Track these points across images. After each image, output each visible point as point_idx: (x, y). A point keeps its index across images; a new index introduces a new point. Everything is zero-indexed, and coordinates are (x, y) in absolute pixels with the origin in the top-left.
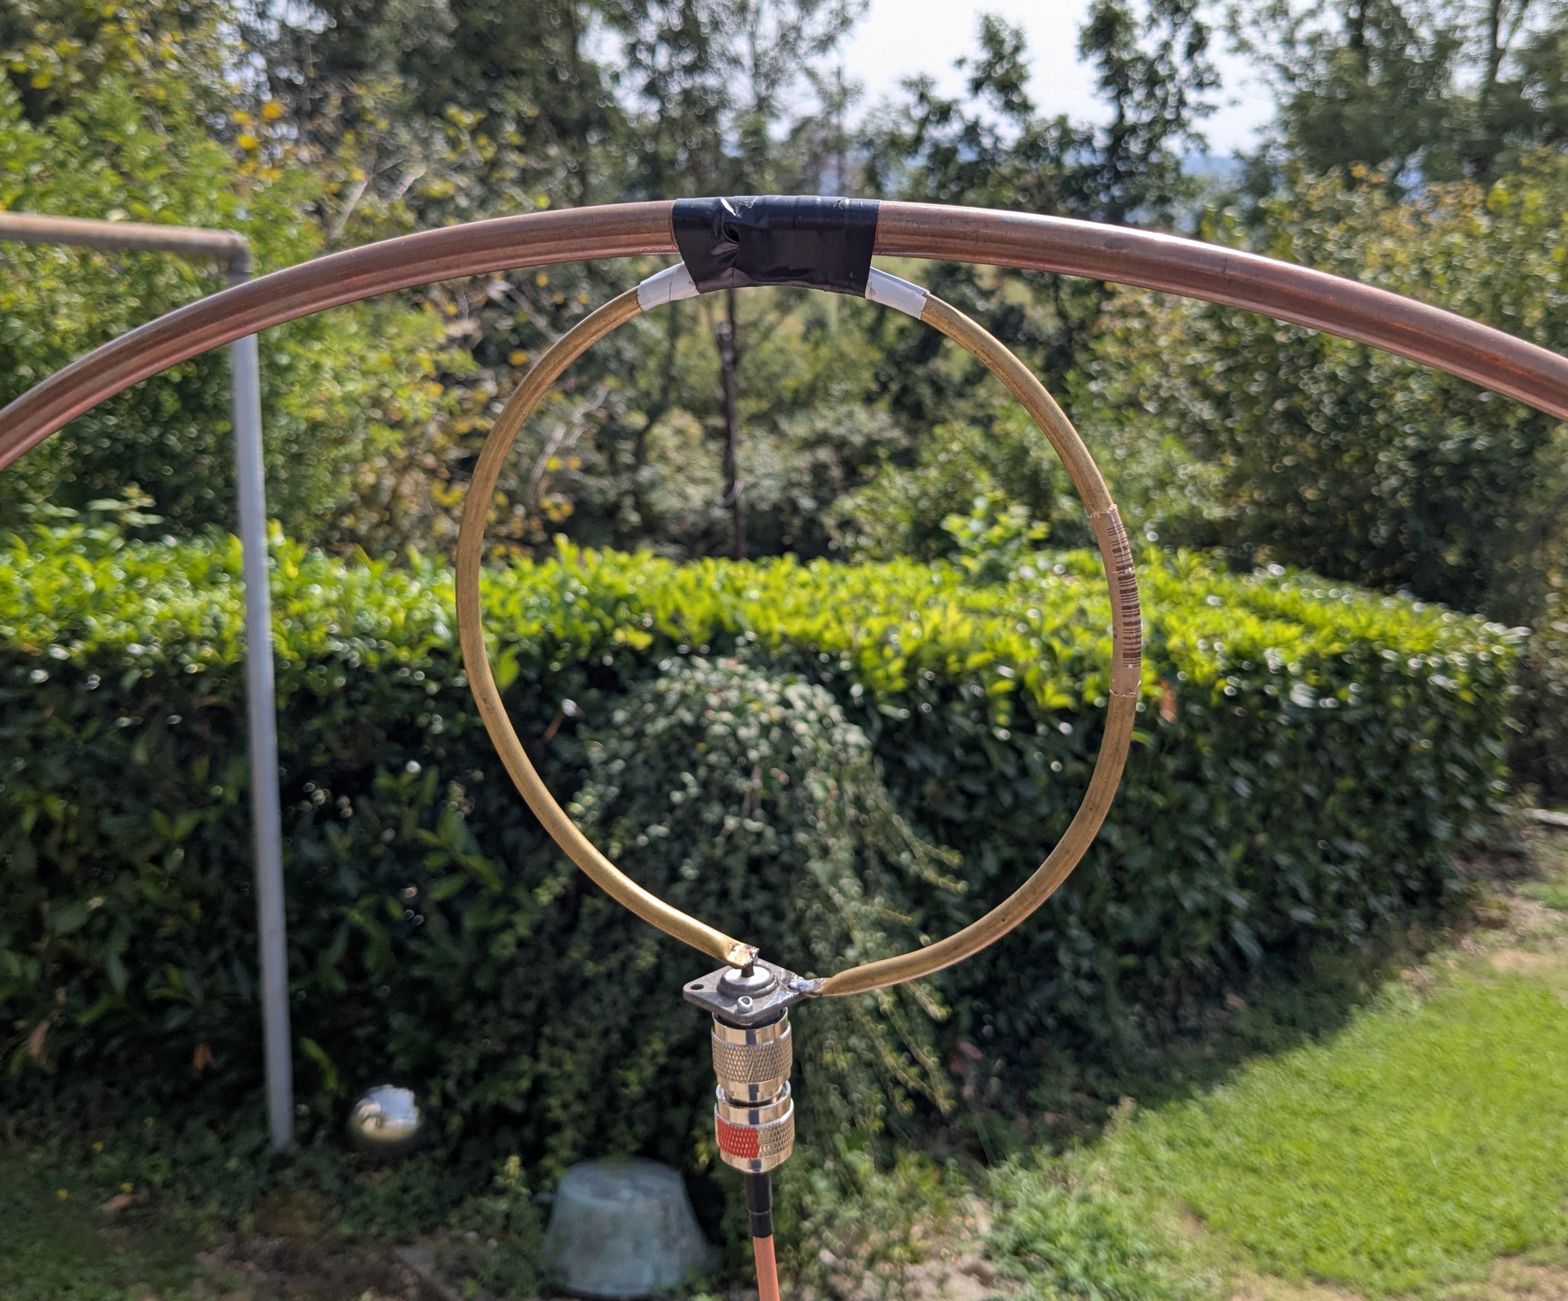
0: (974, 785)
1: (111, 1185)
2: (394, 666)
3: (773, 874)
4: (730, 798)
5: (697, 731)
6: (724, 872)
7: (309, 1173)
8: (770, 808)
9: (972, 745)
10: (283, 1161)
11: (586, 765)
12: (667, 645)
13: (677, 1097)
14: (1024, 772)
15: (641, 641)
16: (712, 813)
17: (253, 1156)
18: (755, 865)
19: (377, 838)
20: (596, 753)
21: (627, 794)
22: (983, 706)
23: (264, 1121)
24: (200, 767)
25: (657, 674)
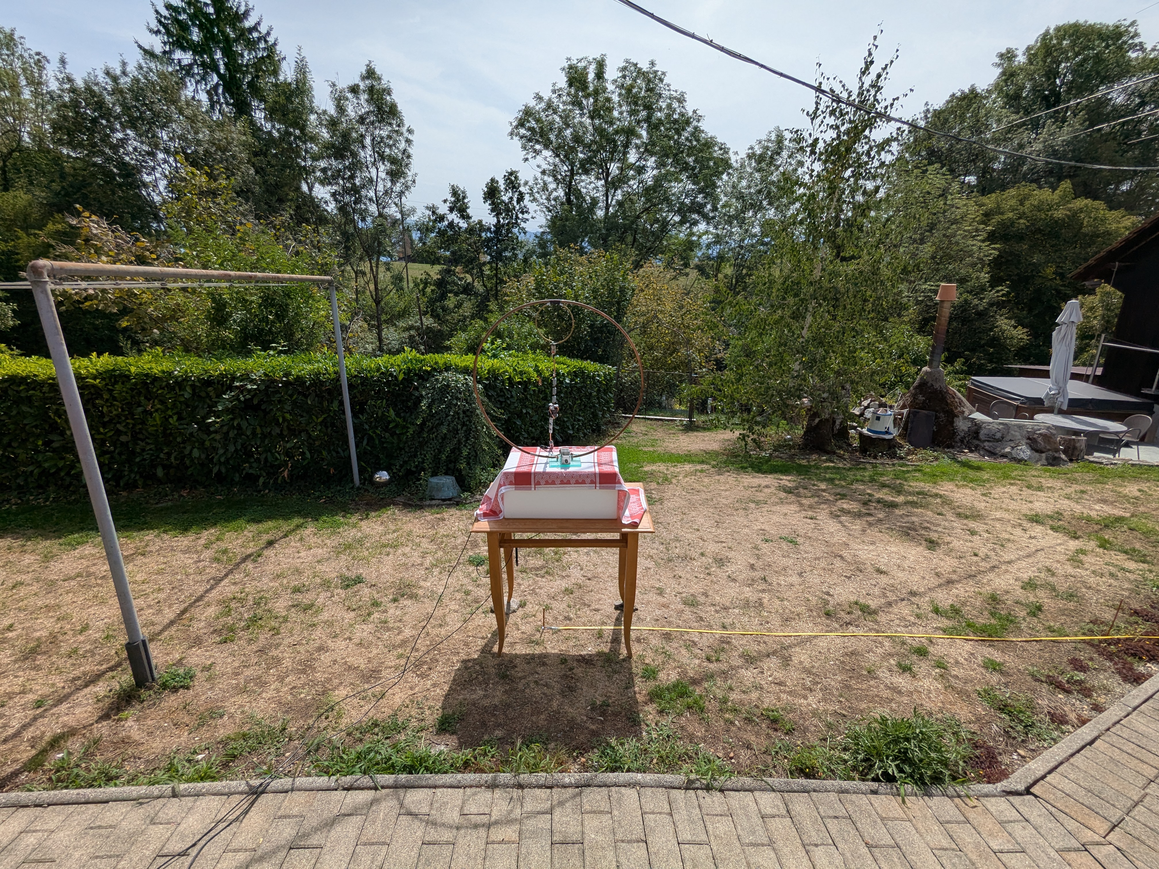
0: (502, 399)
1: (319, 498)
2: (372, 377)
3: (468, 413)
4: (457, 399)
5: (448, 386)
6: (458, 414)
7: (366, 490)
8: (466, 400)
9: (501, 390)
10: (359, 489)
11: (422, 396)
12: (434, 369)
13: (451, 462)
14: (512, 396)
15: (429, 369)
16: (455, 402)
17: (353, 488)
18: (464, 412)
19: (372, 416)
20: (424, 393)
21: (433, 401)
22: (503, 381)
23: (352, 481)
24: (325, 404)
25: (433, 376)
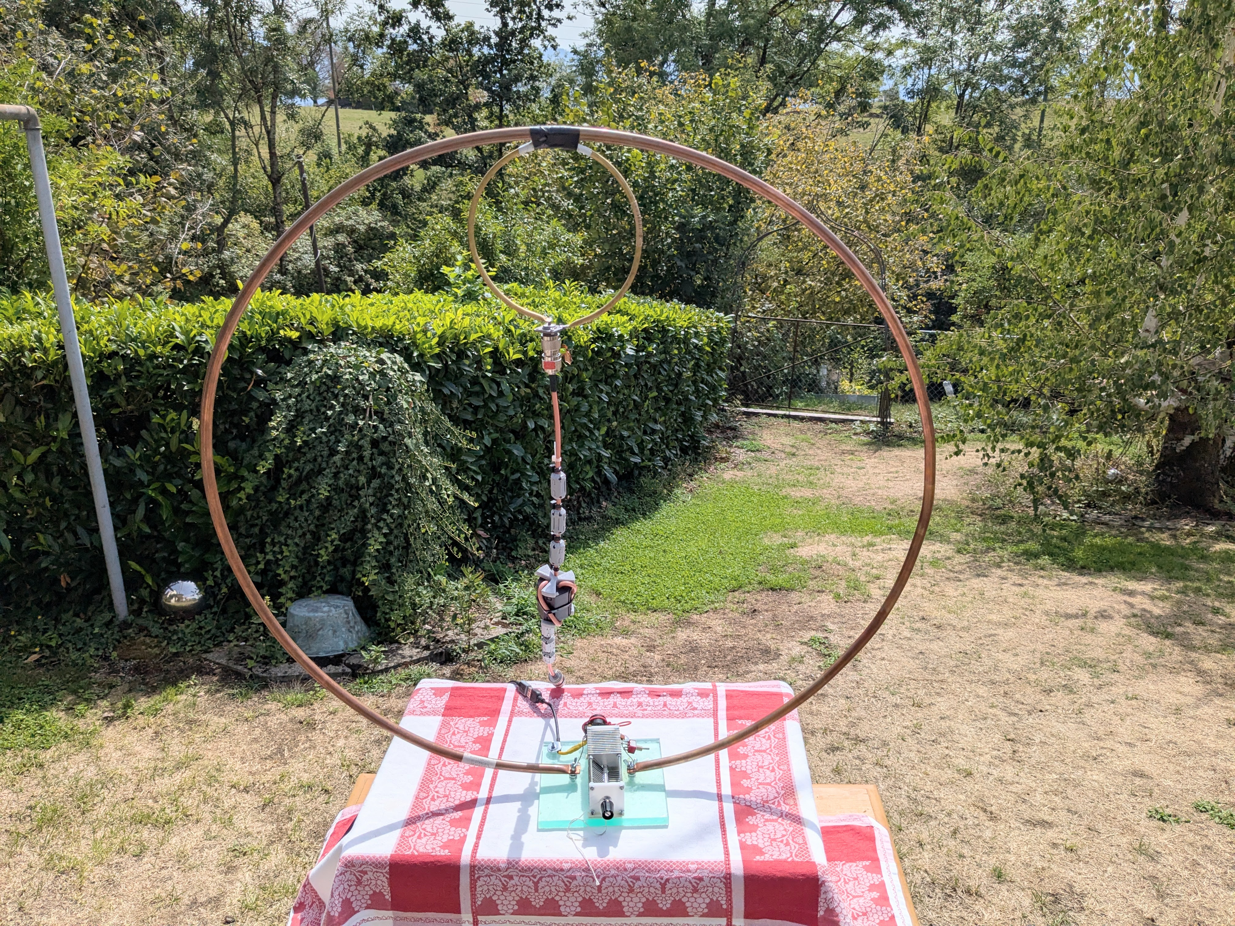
0: (477, 402)
1: (26, 649)
2: (153, 356)
3: (385, 447)
4: (358, 411)
5: (335, 379)
6: (360, 448)
7: (142, 629)
8: (380, 414)
9: (475, 381)
10: (126, 625)
11: (274, 401)
12: (311, 337)
13: (345, 562)
14: (501, 394)
15: (295, 335)
16: (350, 419)
17: (108, 624)
18: (375, 443)
19: (156, 452)
20: (279, 396)
21: (300, 415)
22: (479, 361)
23: (111, 606)
24: (41, 422)
25: (306, 352)
